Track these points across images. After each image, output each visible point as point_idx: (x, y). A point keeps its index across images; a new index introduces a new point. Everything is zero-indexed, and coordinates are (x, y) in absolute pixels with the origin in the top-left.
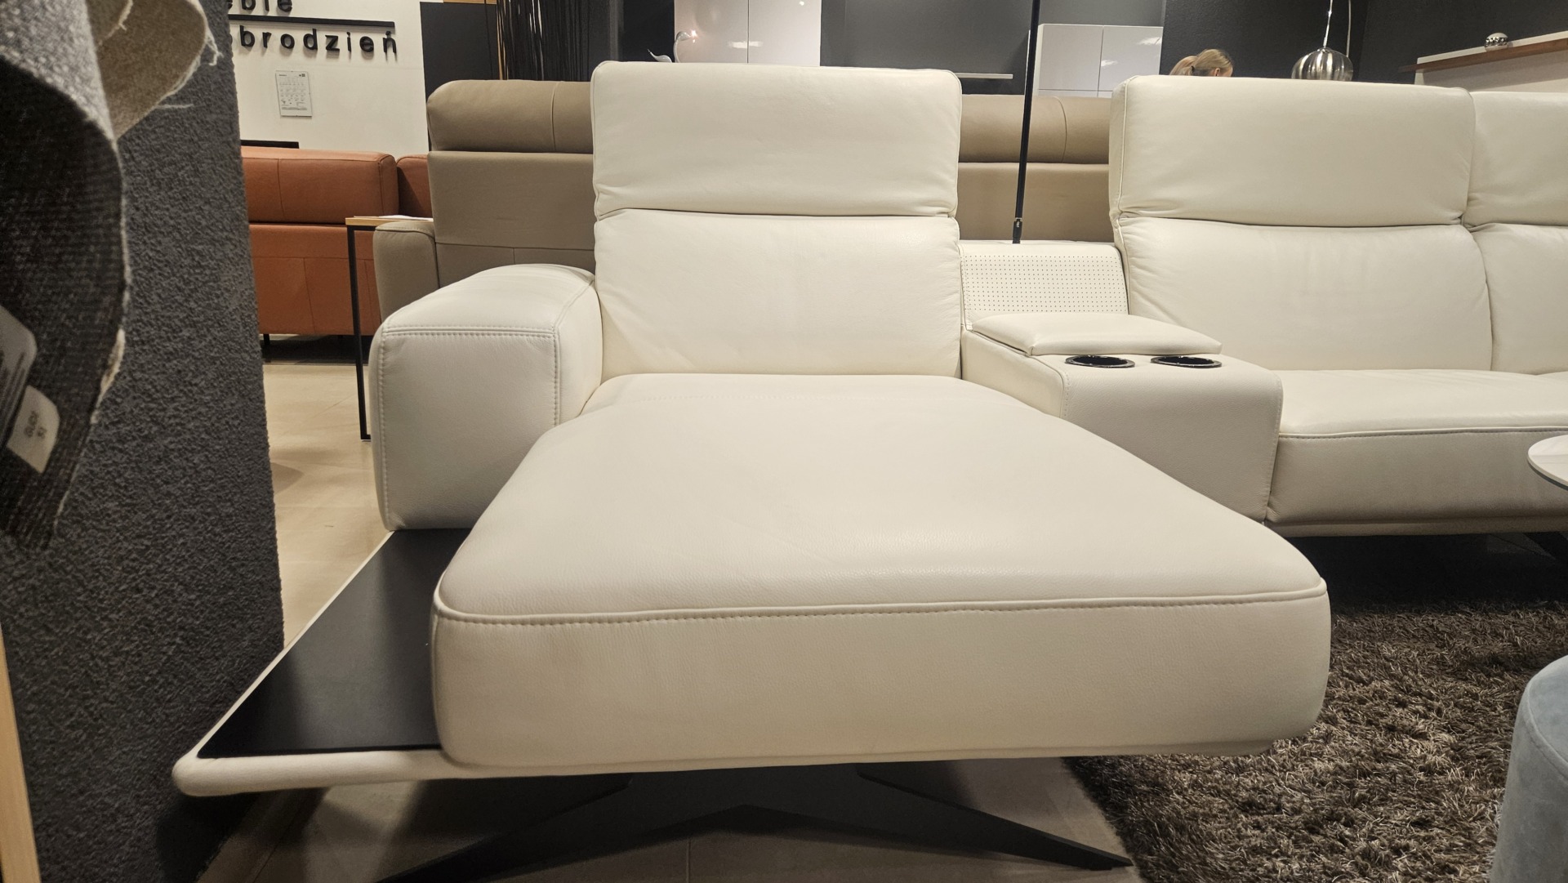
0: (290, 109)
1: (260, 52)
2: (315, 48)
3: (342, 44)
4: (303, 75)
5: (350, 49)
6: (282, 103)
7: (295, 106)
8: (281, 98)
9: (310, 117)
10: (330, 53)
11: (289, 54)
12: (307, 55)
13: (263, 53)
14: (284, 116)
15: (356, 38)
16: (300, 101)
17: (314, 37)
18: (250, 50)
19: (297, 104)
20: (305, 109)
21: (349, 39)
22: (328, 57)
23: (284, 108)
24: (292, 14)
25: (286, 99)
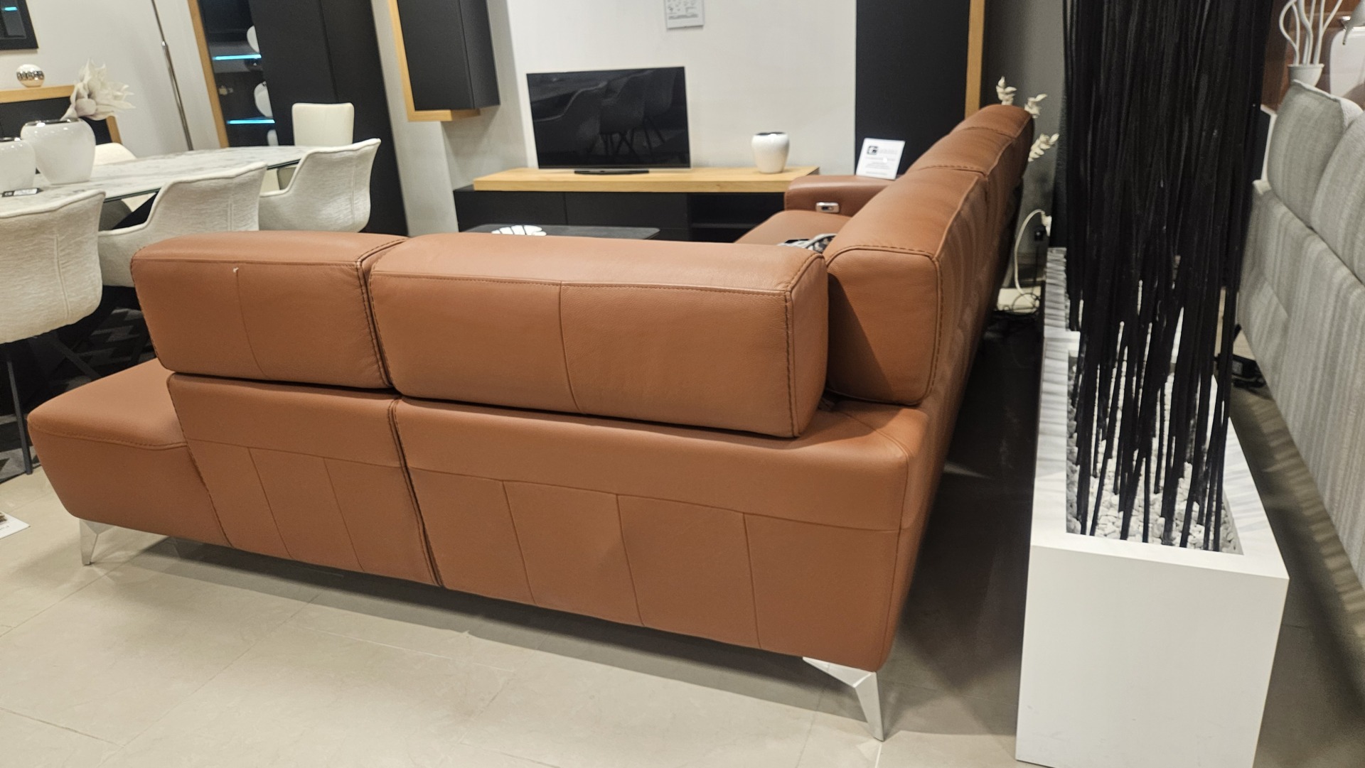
0: (679, 17)
6: (668, 11)
7: (684, 13)
9: (701, 27)
14: (670, 29)
16: (689, 5)
19: (687, 9)
20: (694, 16)
23: (671, 18)
25: (673, 5)
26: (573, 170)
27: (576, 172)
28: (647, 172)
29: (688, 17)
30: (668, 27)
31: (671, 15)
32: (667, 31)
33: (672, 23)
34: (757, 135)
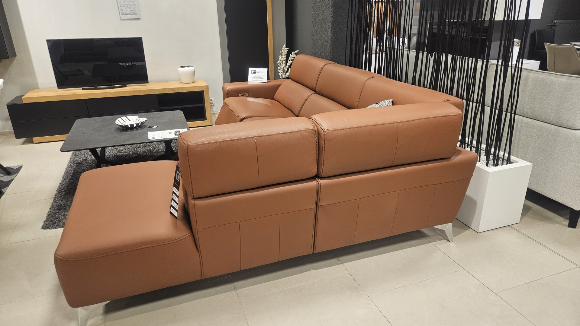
0: (127, 14)
6: (120, 11)
7: (130, 13)
8: (120, 8)
9: (139, 19)
14: (122, 19)
16: (132, 9)
19: (131, 11)
20: (136, 14)
25: (123, 8)
26: (81, 88)
27: (83, 89)
28: (126, 86)
29: (132, 14)
30: (121, 18)
31: (123, 13)
32: (121, 20)
33: (123, 17)
34: (180, 67)
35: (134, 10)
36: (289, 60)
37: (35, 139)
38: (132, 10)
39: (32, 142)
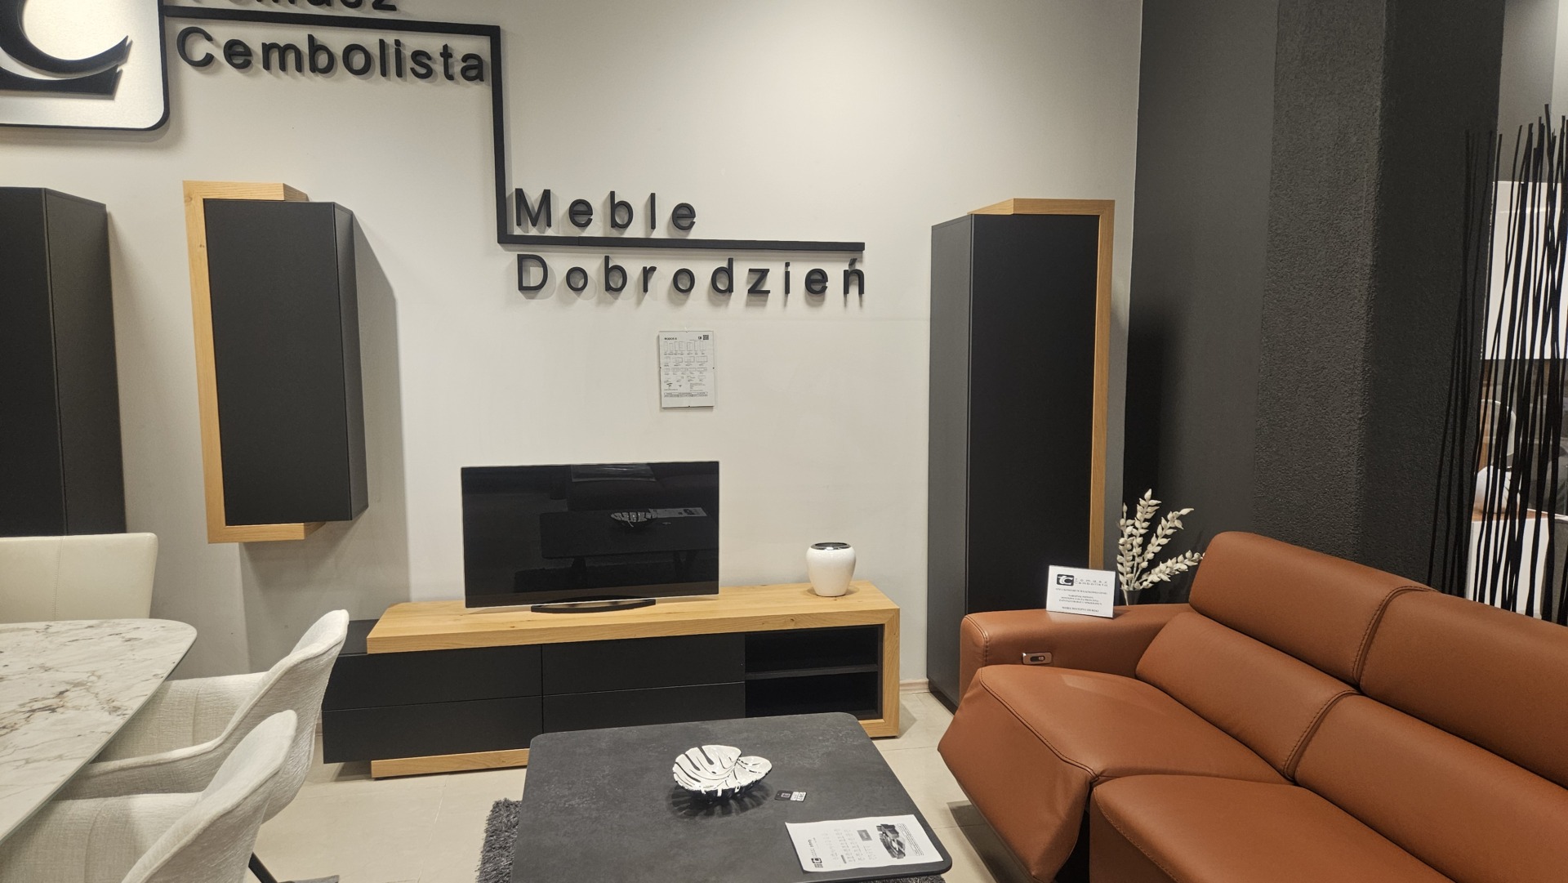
0: (679, 395)
1: (633, 300)
2: (730, 290)
3: (774, 283)
4: (706, 337)
5: (787, 291)
7: (688, 391)
8: (663, 379)
9: (709, 408)
10: (754, 298)
11: (682, 303)
12: (713, 302)
13: (639, 302)
15: (800, 270)
16: (696, 381)
17: (728, 272)
18: (616, 298)
20: (703, 394)
21: (787, 274)
22: (748, 304)
23: (668, 395)
24: (695, 234)
25: (672, 378)
26: (529, 607)
27: (534, 610)
28: (653, 603)
29: (692, 396)
30: (663, 406)
31: (668, 392)
32: (661, 411)
33: (669, 402)
34: (812, 547)
35: (700, 384)
36: (1157, 537)
37: (377, 765)
38: (696, 384)
39: (365, 773)
